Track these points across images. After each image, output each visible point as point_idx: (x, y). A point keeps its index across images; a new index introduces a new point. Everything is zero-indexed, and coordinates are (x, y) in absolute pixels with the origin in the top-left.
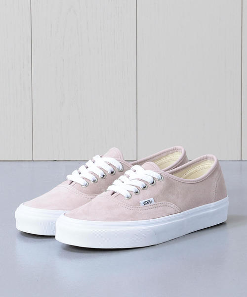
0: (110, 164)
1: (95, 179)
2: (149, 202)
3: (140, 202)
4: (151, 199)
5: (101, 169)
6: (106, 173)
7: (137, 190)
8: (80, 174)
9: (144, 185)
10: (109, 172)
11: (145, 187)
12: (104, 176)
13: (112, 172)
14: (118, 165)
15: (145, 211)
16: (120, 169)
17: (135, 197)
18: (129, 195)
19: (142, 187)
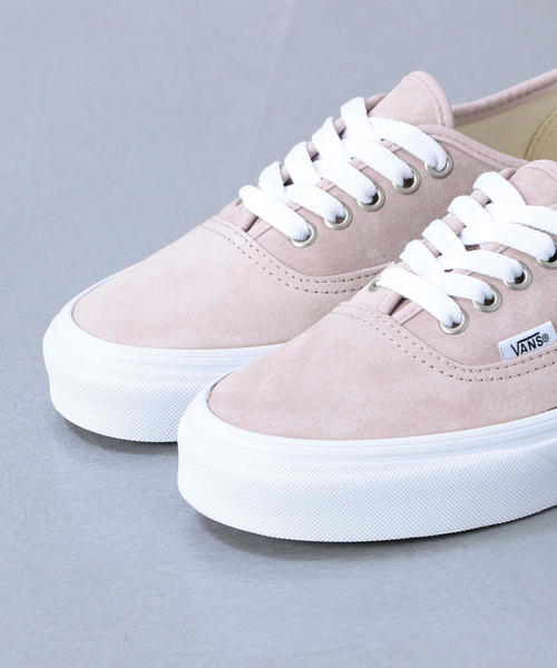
0: (399, 152)
1: (342, 211)
2: (536, 341)
3: (501, 344)
4: (545, 328)
5: (364, 170)
6: (384, 185)
7: (490, 293)
8: (288, 182)
9: (519, 269)
10: (397, 181)
11: (520, 279)
12: (375, 198)
13: (408, 182)
14: (429, 152)
15: (517, 380)
16: (440, 167)
17: (480, 324)
18: (458, 316)
19: (508, 279)
